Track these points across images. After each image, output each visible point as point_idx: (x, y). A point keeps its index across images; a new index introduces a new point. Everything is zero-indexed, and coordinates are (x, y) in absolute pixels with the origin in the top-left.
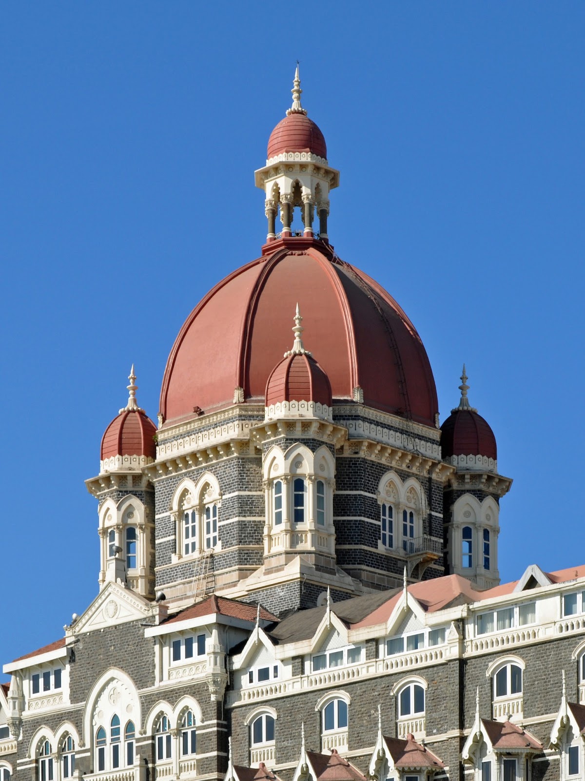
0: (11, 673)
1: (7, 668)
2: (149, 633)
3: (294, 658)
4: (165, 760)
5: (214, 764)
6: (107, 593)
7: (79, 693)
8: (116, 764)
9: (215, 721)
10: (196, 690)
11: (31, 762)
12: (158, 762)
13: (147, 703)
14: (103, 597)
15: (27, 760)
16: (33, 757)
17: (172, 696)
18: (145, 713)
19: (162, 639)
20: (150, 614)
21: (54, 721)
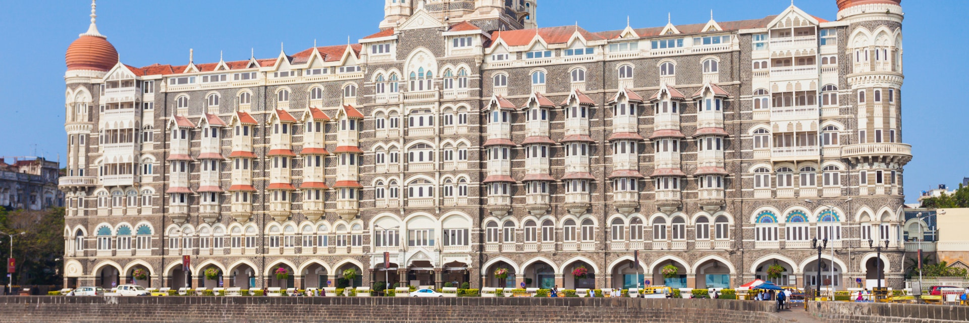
0: (362, 44)
1: (361, 41)
2: (444, 34)
3: (517, 52)
4: (449, 89)
5: (478, 93)
6: (418, 14)
7: (402, 55)
8: (421, 88)
9: (478, 75)
10: (470, 61)
11: (372, 84)
12: (445, 90)
13: (441, 63)
14: (416, 16)
15: (370, 82)
16: (374, 81)
17: (455, 62)
18: (439, 68)
19: (449, 37)
20: (443, 26)
21: (387, 66)
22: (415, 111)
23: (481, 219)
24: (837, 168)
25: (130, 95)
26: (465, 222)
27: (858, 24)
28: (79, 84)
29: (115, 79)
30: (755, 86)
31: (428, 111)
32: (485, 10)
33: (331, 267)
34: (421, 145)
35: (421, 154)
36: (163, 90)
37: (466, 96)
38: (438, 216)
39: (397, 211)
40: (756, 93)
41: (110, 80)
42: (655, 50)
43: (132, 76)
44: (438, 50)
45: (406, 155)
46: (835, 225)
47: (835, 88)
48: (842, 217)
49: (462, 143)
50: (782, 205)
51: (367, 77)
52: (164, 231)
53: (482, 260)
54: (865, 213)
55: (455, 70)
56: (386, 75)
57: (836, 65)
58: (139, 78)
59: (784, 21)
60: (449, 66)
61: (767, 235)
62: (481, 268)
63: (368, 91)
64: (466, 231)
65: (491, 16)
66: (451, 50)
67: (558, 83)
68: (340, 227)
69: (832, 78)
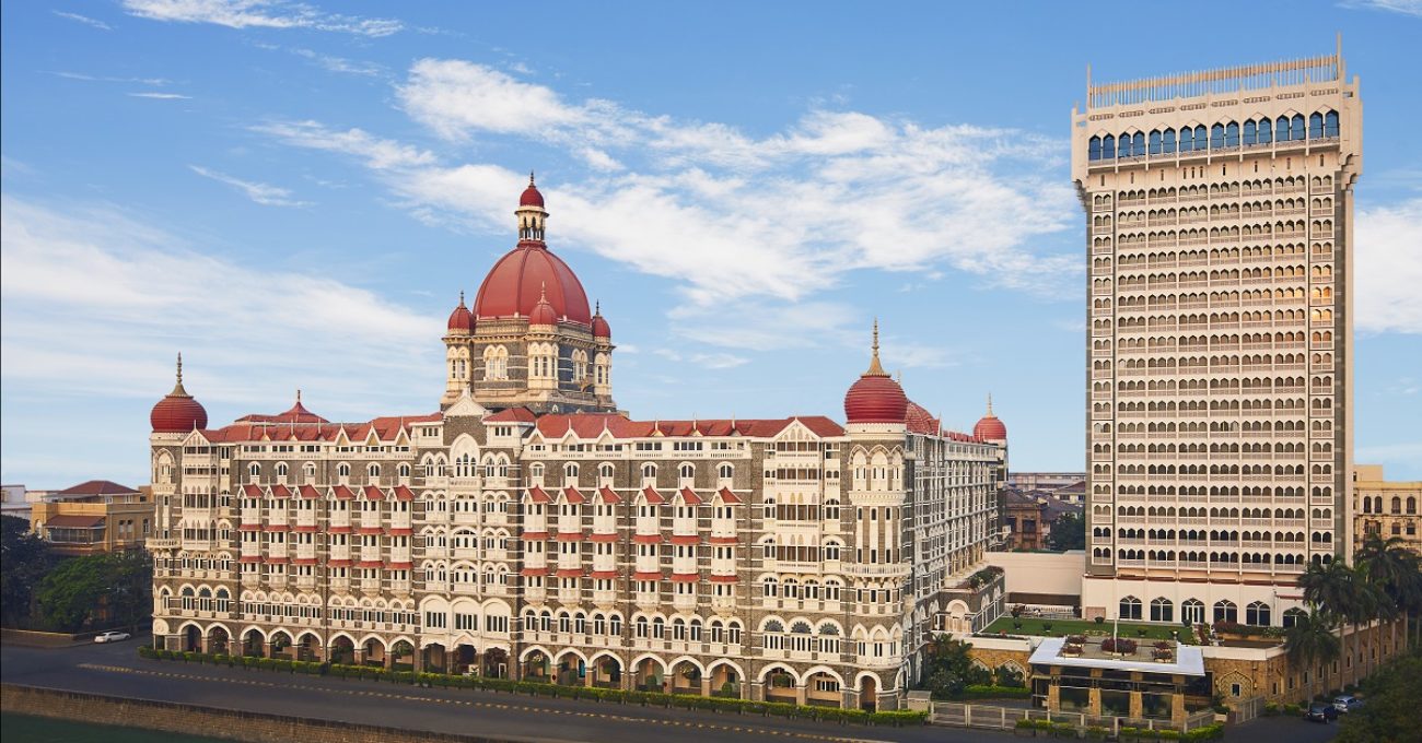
4: (491, 478)
5: (516, 484)
7: (448, 440)
8: (466, 475)
9: (517, 465)
10: (509, 451)
11: (423, 467)
12: (487, 478)
13: (484, 452)
15: (421, 465)
16: (424, 465)
17: (496, 451)
18: (481, 456)
19: (491, 427)
21: (435, 451)
22: (461, 497)
23: (519, 608)
24: (837, 583)
25: (204, 461)
26: (503, 610)
27: (856, 442)
28: (161, 447)
29: (192, 445)
30: (766, 496)
31: (472, 497)
32: (534, 392)
33: (388, 643)
34: (466, 532)
35: (466, 540)
36: (236, 458)
37: (505, 487)
38: (480, 602)
39: (444, 596)
40: (766, 502)
41: (188, 445)
42: (676, 452)
43: (206, 443)
44: (481, 439)
45: (452, 541)
46: (835, 638)
47: (838, 503)
48: (842, 633)
49: (503, 534)
50: (787, 615)
51: (417, 460)
52: (239, 596)
53: (520, 647)
54: (859, 630)
55: (496, 459)
56: (435, 459)
57: (838, 480)
58: (214, 445)
59: (789, 434)
60: (490, 454)
61: (774, 644)
62: (519, 655)
63: (417, 473)
64: (506, 618)
65: (539, 399)
66: (493, 440)
67: (589, 478)
68: (397, 605)
69: (834, 492)
